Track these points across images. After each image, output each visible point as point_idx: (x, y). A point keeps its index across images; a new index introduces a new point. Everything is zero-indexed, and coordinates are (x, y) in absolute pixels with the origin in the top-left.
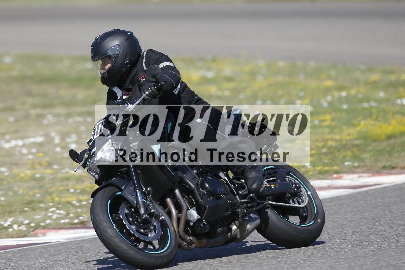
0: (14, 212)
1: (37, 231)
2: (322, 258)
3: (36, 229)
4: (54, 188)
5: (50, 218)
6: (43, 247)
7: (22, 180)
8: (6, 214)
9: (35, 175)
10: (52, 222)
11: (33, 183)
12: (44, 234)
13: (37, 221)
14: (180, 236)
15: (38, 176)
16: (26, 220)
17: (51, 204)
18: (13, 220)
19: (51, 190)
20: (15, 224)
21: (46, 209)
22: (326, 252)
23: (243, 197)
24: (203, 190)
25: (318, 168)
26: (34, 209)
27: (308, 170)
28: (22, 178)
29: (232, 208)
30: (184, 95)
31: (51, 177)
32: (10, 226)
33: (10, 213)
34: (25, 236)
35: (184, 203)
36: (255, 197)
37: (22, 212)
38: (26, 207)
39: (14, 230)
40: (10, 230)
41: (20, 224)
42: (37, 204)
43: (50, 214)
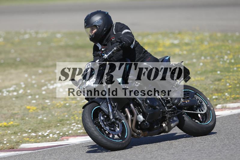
0: (52, 126)
1: (63, 138)
2: (227, 150)
3: (63, 137)
4: (76, 112)
5: (72, 129)
6: (65, 147)
7: (57, 107)
8: (47, 128)
9: (65, 104)
10: (73, 132)
11: (64, 109)
12: (67, 139)
13: (64, 131)
14: (133, 131)
15: (67, 104)
16: (57, 131)
17: (73, 121)
18: (50, 131)
19: (74, 113)
20: (51, 133)
21: (70, 124)
22: (230, 146)
23: (169, 108)
24: (146, 104)
25: (233, 96)
26: (63, 125)
27: (227, 97)
28: (58, 106)
29: (163, 114)
30: (137, 49)
31: (75, 105)
32: (48, 135)
33: (49, 127)
34: (56, 141)
35: (135, 111)
36: (176, 108)
37: (56, 126)
38: (59, 123)
39: (50, 137)
40: (48, 137)
41: (54, 134)
42: (65, 122)
43: (72, 127)
